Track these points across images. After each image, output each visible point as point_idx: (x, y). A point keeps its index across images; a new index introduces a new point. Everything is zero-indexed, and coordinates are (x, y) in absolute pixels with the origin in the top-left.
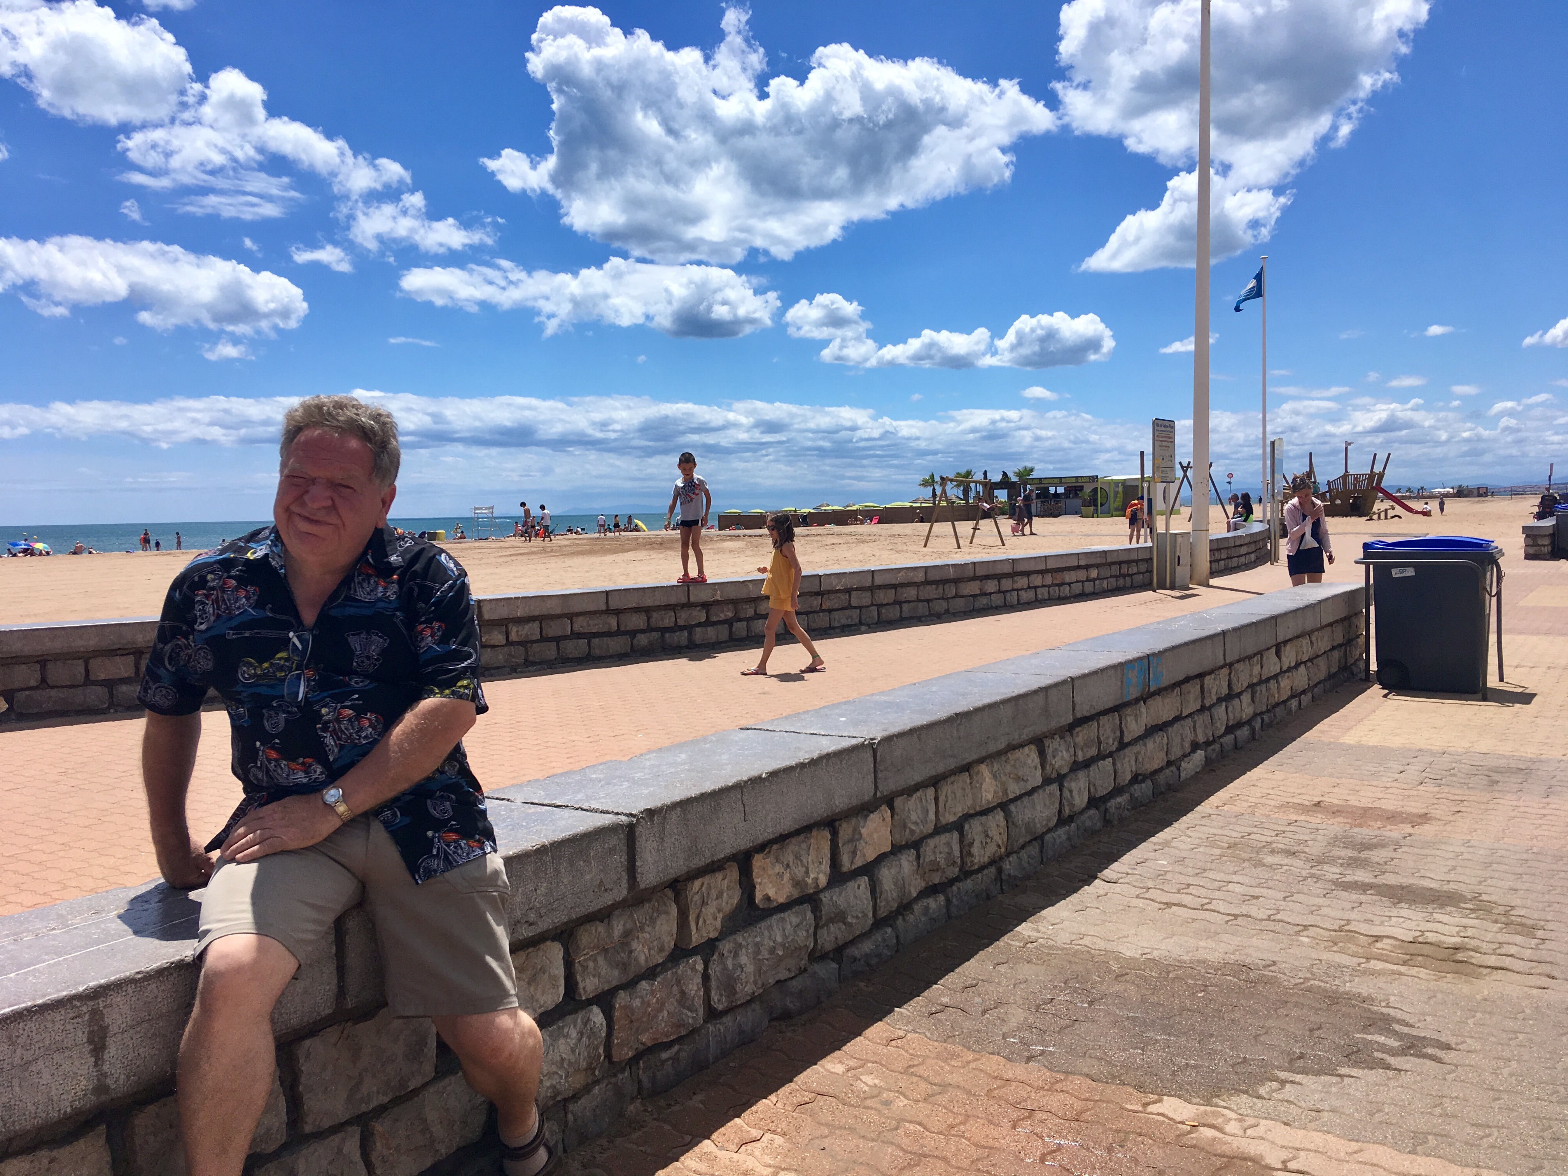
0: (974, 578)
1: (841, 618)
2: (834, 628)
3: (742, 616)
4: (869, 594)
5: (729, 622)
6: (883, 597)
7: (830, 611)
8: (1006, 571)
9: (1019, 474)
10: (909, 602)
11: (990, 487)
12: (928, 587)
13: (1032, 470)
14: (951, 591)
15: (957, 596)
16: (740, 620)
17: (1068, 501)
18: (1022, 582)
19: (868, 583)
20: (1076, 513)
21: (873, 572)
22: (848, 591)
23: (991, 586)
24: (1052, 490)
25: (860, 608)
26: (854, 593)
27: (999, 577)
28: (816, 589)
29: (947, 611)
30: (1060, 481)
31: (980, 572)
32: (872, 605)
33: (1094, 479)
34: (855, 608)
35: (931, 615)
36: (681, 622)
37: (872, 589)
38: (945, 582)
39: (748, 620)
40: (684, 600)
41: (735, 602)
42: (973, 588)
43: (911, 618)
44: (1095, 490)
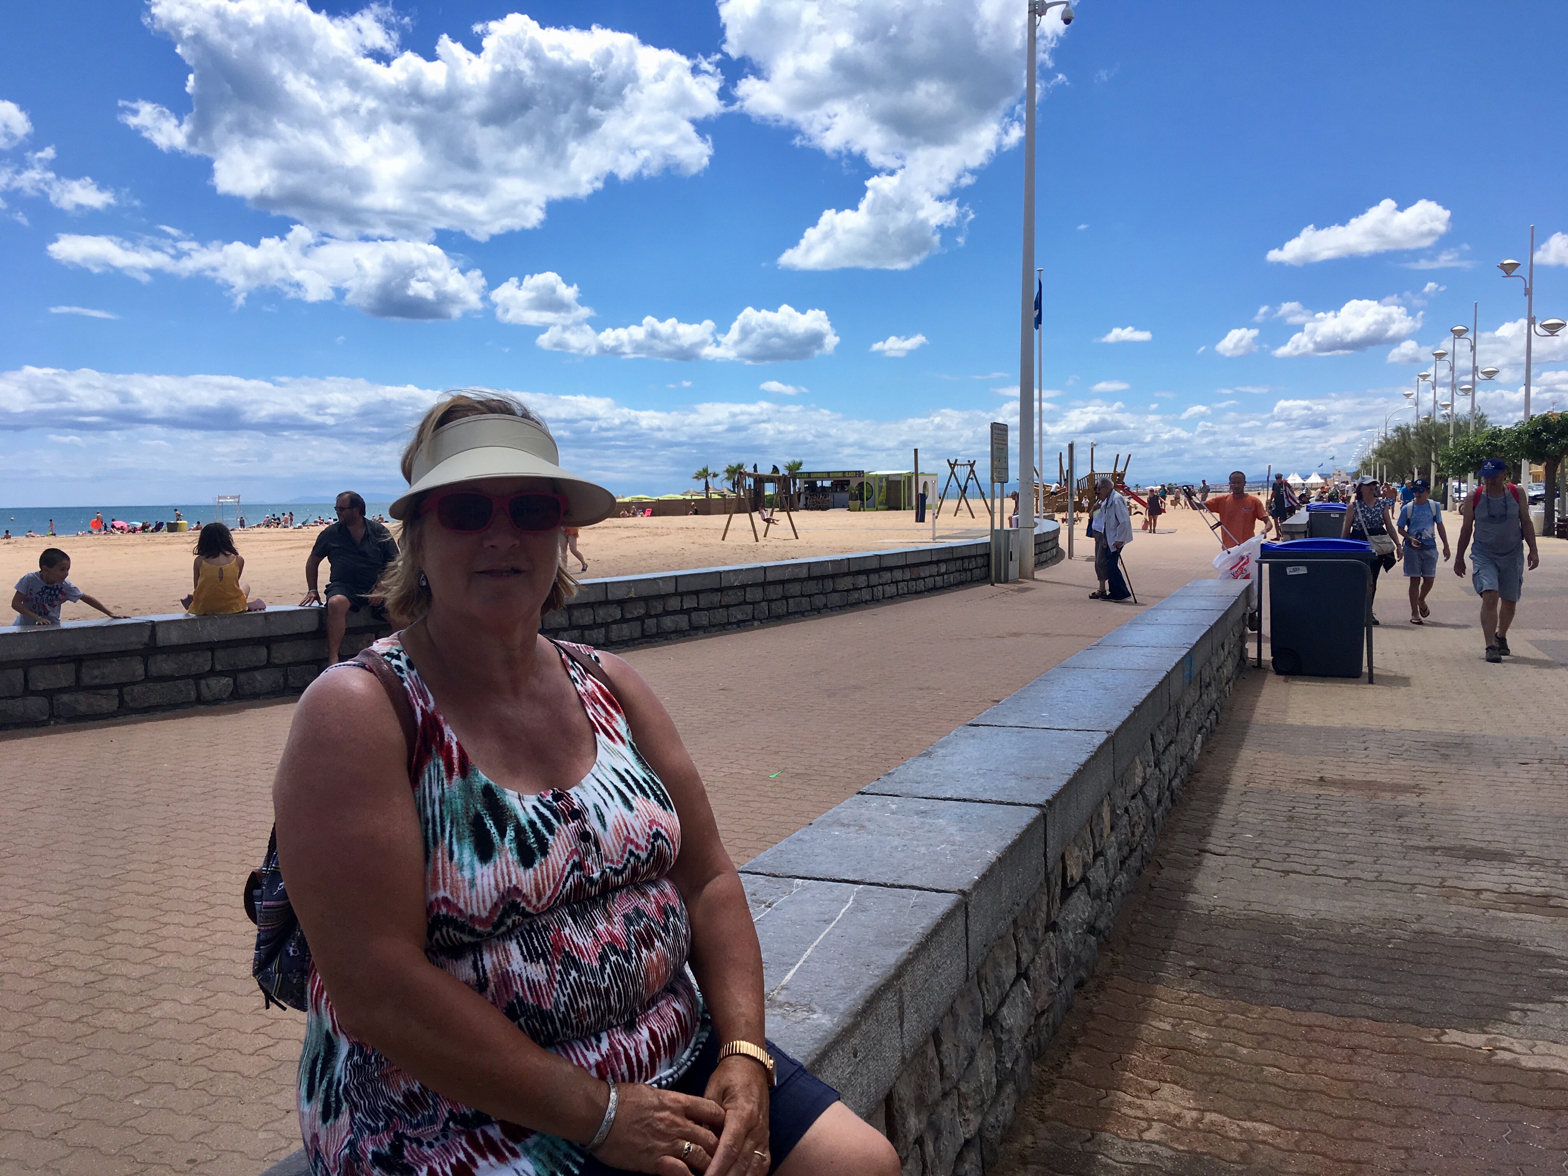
0: (849, 574)
1: (737, 614)
2: (731, 624)
3: (653, 613)
4: (761, 589)
5: (640, 619)
6: (774, 592)
7: (727, 607)
8: (874, 567)
9: (789, 468)
10: (794, 597)
11: (760, 481)
12: (810, 582)
13: (800, 464)
14: (829, 585)
15: (835, 591)
16: (651, 617)
17: (836, 495)
18: (887, 576)
19: (760, 579)
20: (843, 507)
21: (765, 568)
22: (744, 587)
23: (862, 580)
24: (819, 483)
25: (753, 603)
26: (748, 589)
27: (867, 572)
28: (717, 586)
29: (826, 606)
30: (828, 475)
31: (854, 568)
32: (764, 600)
33: (860, 473)
34: (750, 603)
35: (812, 610)
36: (599, 620)
37: (764, 584)
38: (823, 577)
39: (657, 616)
40: (603, 598)
41: (646, 599)
42: (845, 583)
43: (795, 613)
44: (861, 485)
